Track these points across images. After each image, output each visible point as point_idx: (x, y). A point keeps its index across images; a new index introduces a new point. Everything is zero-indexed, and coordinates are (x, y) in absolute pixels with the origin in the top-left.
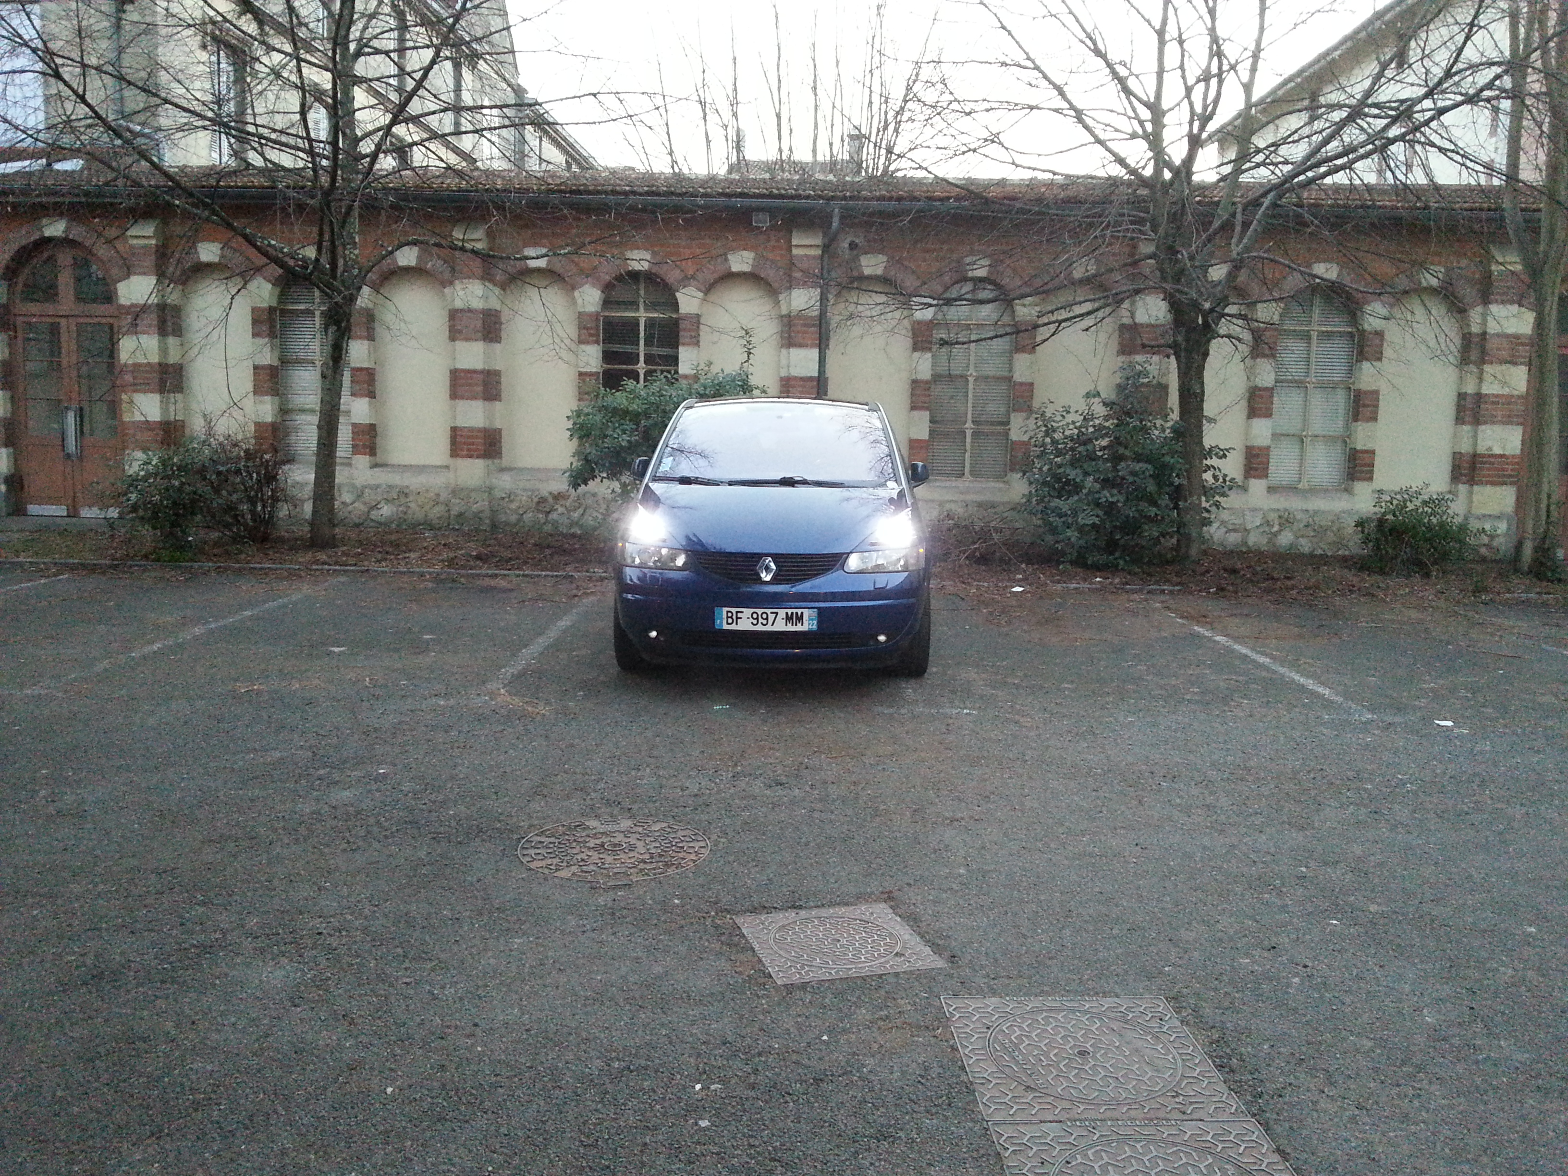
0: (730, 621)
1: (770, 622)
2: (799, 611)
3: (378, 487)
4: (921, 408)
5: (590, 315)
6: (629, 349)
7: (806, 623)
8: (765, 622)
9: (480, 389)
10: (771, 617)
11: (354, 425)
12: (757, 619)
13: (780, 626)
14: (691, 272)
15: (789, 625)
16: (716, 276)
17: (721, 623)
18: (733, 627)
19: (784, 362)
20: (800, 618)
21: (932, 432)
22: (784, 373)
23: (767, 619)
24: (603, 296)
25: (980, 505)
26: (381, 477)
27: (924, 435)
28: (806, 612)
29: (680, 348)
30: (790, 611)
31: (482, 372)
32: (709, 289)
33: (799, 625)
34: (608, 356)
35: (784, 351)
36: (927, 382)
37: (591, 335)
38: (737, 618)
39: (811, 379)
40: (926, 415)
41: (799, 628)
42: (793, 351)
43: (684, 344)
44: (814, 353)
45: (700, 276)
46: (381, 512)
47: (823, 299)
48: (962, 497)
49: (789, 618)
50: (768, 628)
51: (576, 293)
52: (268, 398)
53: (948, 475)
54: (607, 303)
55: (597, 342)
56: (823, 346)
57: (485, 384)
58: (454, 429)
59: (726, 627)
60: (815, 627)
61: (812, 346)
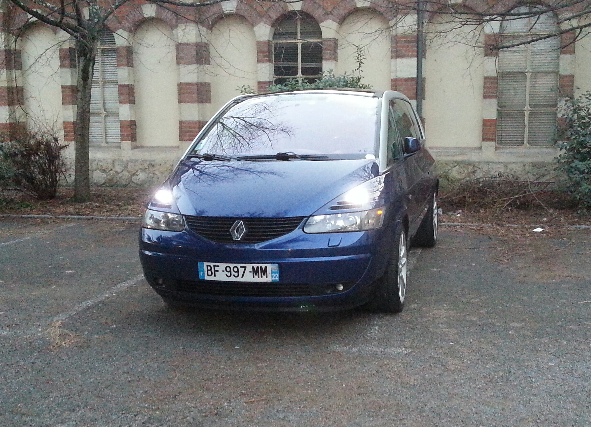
0: (210, 273)
1: (241, 274)
2: (263, 266)
3: (136, 161)
4: (490, 97)
5: (265, 43)
6: (291, 64)
7: (269, 275)
8: (236, 274)
9: (195, 95)
10: (241, 270)
11: (121, 122)
12: (230, 271)
13: (249, 278)
14: (329, 10)
15: (256, 277)
16: (346, 11)
17: (204, 274)
18: (212, 278)
19: (393, 68)
20: (264, 272)
21: (500, 114)
22: (393, 76)
23: (238, 271)
24: (273, 29)
25: (534, 165)
26: (138, 155)
27: (494, 116)
28: (269, 267)
29: (323, 62)
30: (255, 266)
31: (197, 84)
32: (342, 21)
33: (264, 277)
34: (278, 71)
35: (393, 61)
36: (495, 78)
37: (265, 56)
38: (215, 271)
39: (412, 79)
40: (494, 102)
41: (264, 279)
42: (399, 60)
43: (326, 60)
44: (414, 61)
45: (335, 12)
46: (138, 177)
47: (420, 23)
48: (520, 160)
49: (255, 272)
50: (239, 279)
51: (255, 29)
52: (71, 106)
53: (512, 144)
54: (276, 35)
55: (270, 61)
56: (420, 56)
57: (199, 93)
58: (181, 122)
59: (207, 278)
60: (277, 279)
61: (412, 56)
